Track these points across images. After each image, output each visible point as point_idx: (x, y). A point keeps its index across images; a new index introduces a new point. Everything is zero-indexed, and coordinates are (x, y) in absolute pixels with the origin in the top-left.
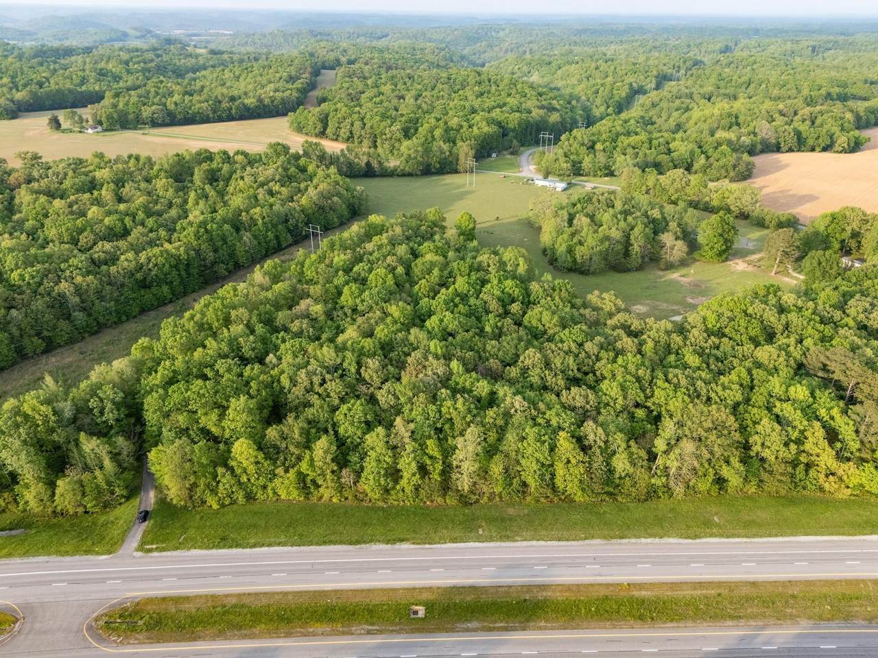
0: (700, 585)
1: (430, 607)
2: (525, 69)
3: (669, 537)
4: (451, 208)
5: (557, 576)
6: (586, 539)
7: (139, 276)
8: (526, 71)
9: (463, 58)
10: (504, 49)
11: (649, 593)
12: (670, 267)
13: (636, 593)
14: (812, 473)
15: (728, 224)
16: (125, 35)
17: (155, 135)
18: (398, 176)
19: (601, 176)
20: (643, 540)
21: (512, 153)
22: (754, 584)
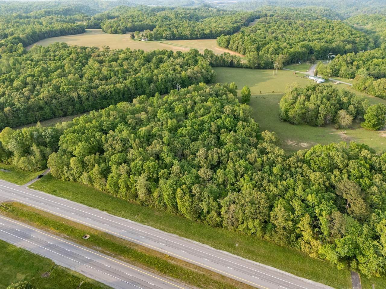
0: (199, 268)
1: (92, 236)
2: (365, 21)
3: (207, 244)
4: (256, 85)
5: (146, 243)
6: (172, 233)
7: (103, 94)
8: (365, 23)
9: (337, 15)
10: (364, 11)
11: (175, 263)
12: (340, 128)
13: (169, 261)
14: (300, 240)
15: (383, 110)
16: (193, 3)
17: (164, 43)
18: (245, 68)
19: (349, 78)
20: (195, 242)
21: (311, 63)
22: (223, 277)
